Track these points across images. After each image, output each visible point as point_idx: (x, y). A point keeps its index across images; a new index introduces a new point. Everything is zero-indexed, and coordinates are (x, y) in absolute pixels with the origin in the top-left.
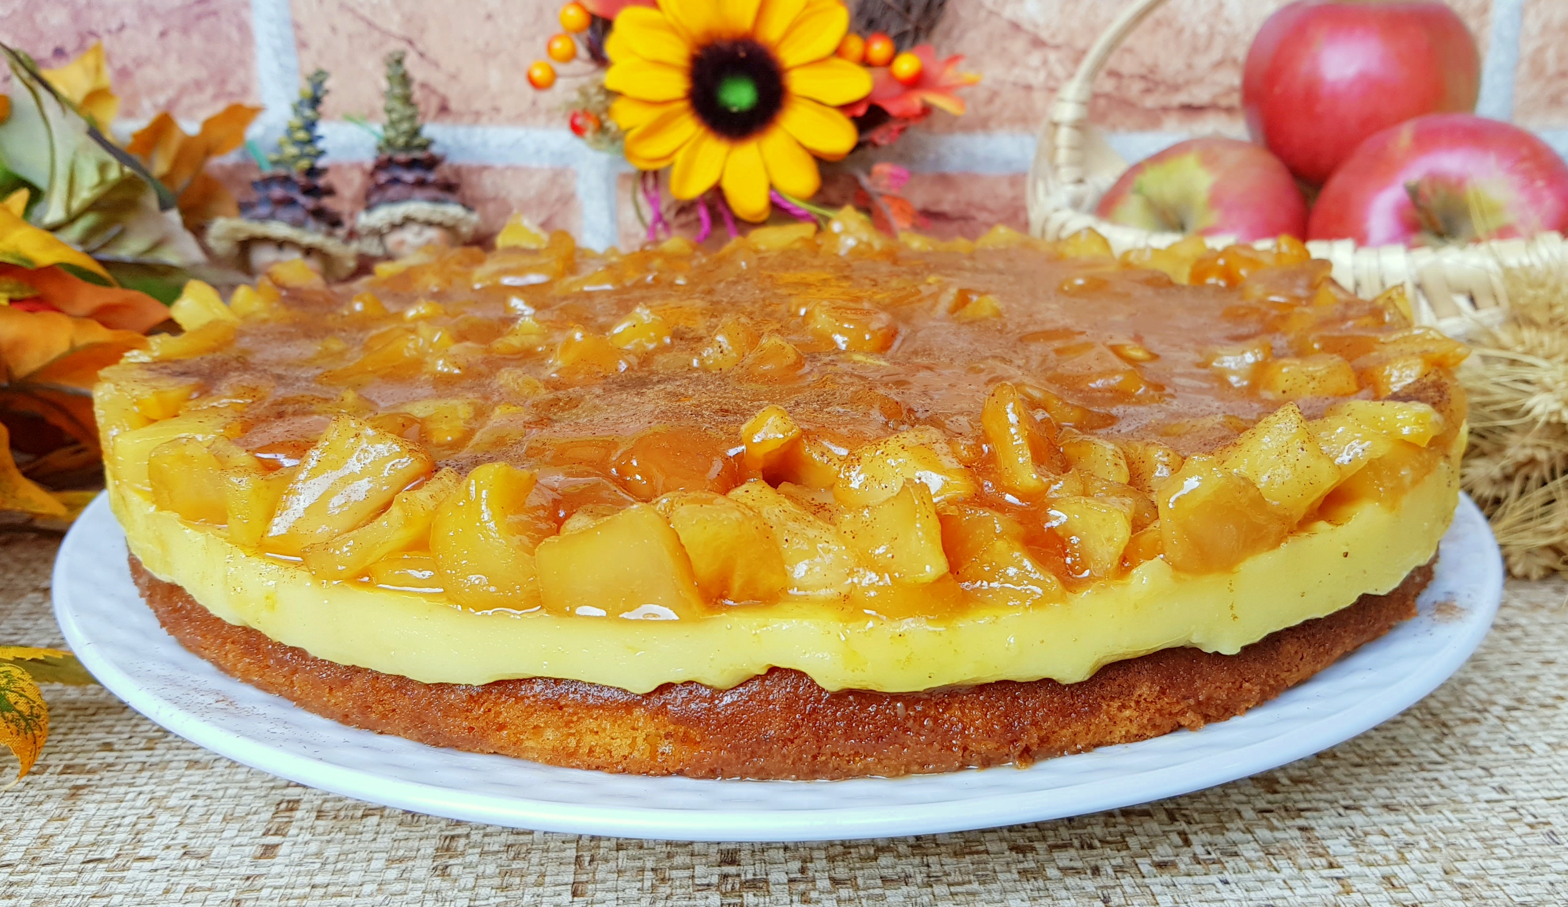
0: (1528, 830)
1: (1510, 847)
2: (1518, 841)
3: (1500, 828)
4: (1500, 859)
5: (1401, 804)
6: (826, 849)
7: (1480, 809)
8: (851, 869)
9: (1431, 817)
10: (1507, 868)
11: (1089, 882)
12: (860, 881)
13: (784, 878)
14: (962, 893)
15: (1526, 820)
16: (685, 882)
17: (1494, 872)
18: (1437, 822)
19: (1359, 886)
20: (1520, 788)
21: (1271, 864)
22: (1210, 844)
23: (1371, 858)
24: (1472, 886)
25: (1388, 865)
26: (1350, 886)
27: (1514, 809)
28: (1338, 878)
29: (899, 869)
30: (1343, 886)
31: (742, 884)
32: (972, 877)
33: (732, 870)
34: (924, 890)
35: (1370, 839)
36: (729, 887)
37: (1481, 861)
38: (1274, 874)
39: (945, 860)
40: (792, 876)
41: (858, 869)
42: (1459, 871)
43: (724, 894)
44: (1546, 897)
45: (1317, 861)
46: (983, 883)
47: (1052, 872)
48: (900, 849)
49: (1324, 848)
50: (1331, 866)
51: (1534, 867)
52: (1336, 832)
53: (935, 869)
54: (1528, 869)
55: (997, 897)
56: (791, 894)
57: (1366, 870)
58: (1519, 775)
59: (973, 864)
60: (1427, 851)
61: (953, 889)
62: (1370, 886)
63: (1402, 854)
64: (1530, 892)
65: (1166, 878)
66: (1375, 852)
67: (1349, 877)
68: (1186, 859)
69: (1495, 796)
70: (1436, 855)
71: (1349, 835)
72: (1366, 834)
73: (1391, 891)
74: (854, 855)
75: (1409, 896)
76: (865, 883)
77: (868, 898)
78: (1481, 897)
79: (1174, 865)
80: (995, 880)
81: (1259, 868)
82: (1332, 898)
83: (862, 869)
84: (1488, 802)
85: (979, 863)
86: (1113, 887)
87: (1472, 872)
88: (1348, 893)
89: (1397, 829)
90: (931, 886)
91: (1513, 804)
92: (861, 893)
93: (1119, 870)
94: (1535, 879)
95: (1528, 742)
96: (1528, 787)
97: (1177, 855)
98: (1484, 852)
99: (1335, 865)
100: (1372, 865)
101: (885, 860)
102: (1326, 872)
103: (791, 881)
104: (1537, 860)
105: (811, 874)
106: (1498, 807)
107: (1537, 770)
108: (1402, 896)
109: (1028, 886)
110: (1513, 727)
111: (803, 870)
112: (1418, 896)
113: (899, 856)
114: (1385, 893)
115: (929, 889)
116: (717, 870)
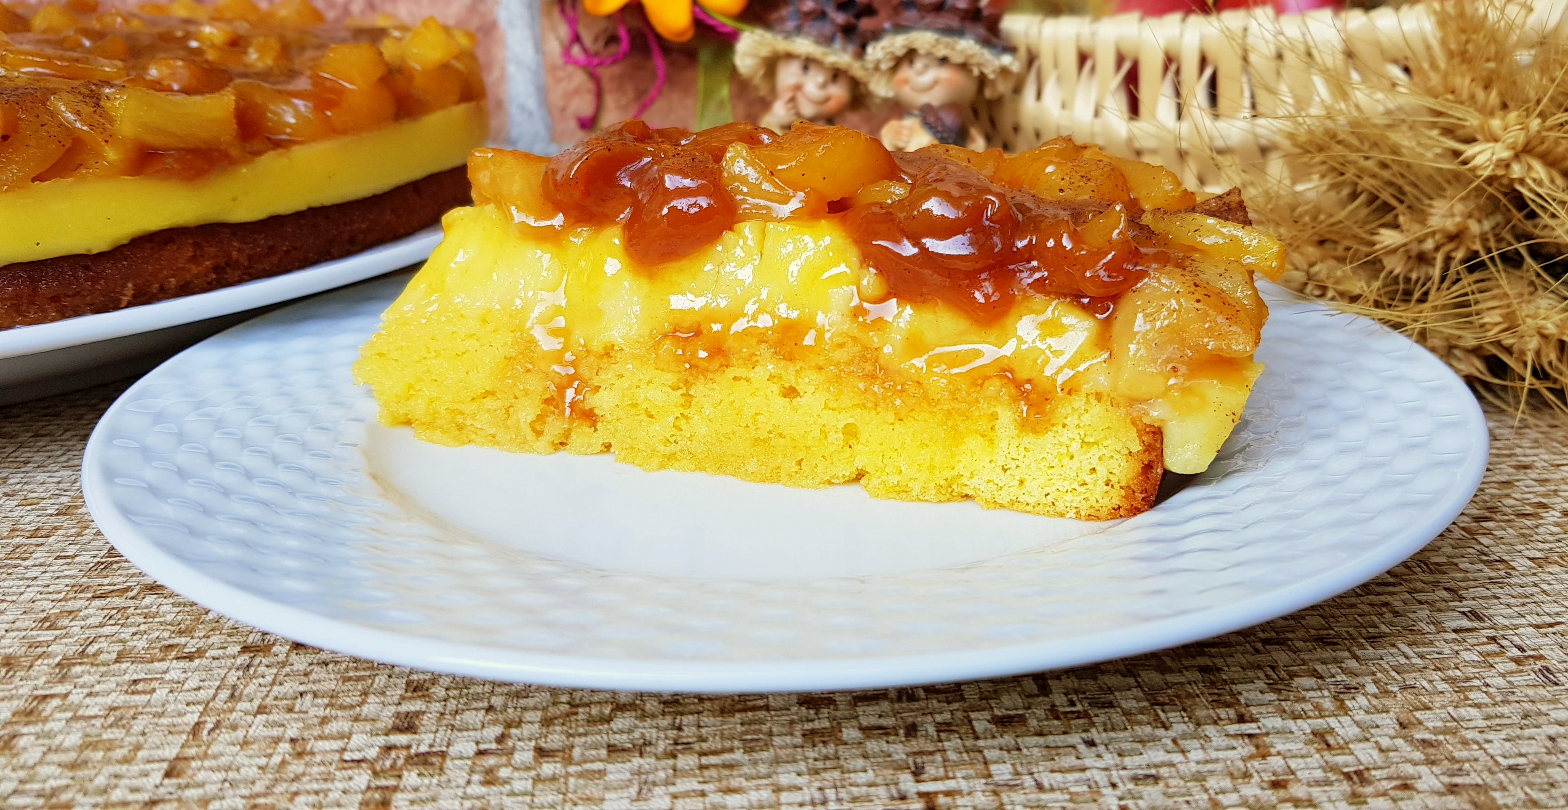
0: (1513, 666)
1: (1491, 690)
2: (1500, 681)
3: (1474, 664)
4: (1478, 706)
5: (1339, 636)
6: (545, 709)
7: (1446, 641)
8: (571, 735)
9: (1381, 652)
10: (1488, 718)
11: (899, 747)
12: (577, 753)
13: (470, 749)
14: (715, 766)
15: (1509, 654)
16: (329, 757)
17: (1471, 724)
18: (1391, 658)
19: (1280, 747)
20: (1501, 615)
21: (1157, 717)
22: (1076, 692)
23: (1298, 707)
24: (1440, 743)
25: (1322, 717)
26: (1266, 746)
27: (1493, 639)
28: (1250, 736)
29: (637, 735)
30: (1257, 747)
31: (409, 759)
32: (736, 743)
33: (401, 739)
34: (663, 763)
35: (1297, 681)
36: (388, 763)
37: (1450, 709)
38: (1161, 732)
39: (705, 719)
40: (483, 747)
41: (580, 735)
42: (1420, 723)
43: (376, 774)
44: (1546, 758)
45: (1222, 713)
46: (749, 750)
47: (850, 733)
48: (648, 706)
49: (1232, 694)
50: (1241, 719)
51: (1526, 716)
52: (1251, 674)
53: (689, 733)
54: (1516, 719)
55: (763, 769)
56: (472, 771)
57: (1291, 724)
58: (1498, 598)
59: (742, 724)
60: (1376, 696)
61: (705, 760)
62: (1296, 747)
63: (1342, 701)
64: (1523, 751)
65: (1008, 739)
66: (1303, 699)
67: (1267, 734)
68: (1040, 712)
69: (1466, 623)
70: (1388, 702)
71: (1268, 677)
72: (1292, 675)
73: (1326, 754)
74: (580, 717)
75: (1350, 759)
76: (583, 754)
77: (580, 775)
78: (1452, 760)
79: (1022, 720)
80: (767, 746)
81: (1140, 723)
82: (1241, 764)
83: (585, 734)
84: (1455, 631)
85: (751, 722)
86: (931, 753)
87: (1439, 724)
88: (1264, 757)
89: (1334, 669)
90: (674, 757)
91: (1491, 633)
92: (572, 769)
93: (944, 728)
94: (1527, 732)
95: (1506, 558)
96: (1509, 611)
97: (1029, 708)
98: (1455, 697)
99: (1247, 717)
100: (1299, 717)
101: (621, 722)
102: (1233, 728)
103: (481, 753)
104: (1527, 706)
105: (510, 744)
106: (1471, 639)
107: (1520, 590)
108: (1340, 759)
109: (811, 754)
110: (1485, 540)
111: (500, 739)
112: (1363, 759)
113: (643, 716)
114: (1317, 756)
115: (671, 762)
116: (381, 740)
